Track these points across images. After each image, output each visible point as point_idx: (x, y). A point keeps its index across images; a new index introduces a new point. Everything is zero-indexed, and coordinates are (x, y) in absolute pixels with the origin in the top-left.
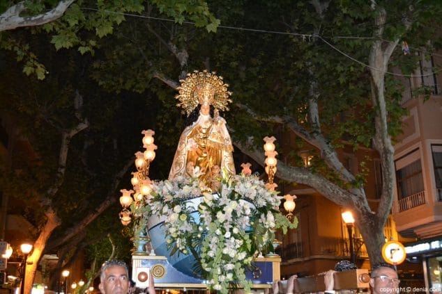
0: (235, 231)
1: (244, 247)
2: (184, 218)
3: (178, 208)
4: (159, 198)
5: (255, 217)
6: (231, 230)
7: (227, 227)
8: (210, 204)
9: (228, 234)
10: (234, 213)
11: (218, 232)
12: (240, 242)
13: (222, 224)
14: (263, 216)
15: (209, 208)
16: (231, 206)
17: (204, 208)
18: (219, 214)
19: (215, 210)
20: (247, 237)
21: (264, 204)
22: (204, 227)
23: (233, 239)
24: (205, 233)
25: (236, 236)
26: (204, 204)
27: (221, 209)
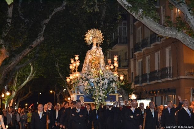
0: (103, 89)
1: (104, 94)
2: (89, 84)
3: (87, 82)
4: (82, 78)
5: (109, 84)
6: (102, 88)
7: (101, 88)
8: (96, 81)
9: (101, 90)
10: (103, 84)
11: (98, 89)
12: (104, 92)
14: (111, 84)
15: (96, 82)
16: (102, 82)
17: (95, 82)
18: (99, 84)
19: (98, 83)
20: (106, 90)
21: (112, 80)
22: (94, 87)
25: (103, 90)
27: (99, 83)
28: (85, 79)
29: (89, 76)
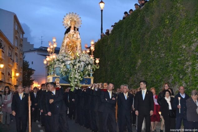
0: (79, 71)
1: (81, 75)
2: (65, 67)
3: (63, 64)
4: (58, 60)
5: (85, 66)
6: (78, 71)
7: (77, 70)
9: (77, 72)
10: (79, 66)
11: (74, 71)
12: (80, 74)
13: (75, 69)
14: (87, 66)
15: (72, 64)
16: (78, 64)
17: (71, 64)
19: (74, 65)
20: (82, 73)
21: (88, 63)
22: (70, 69)
23: (78, 73)
24: (70, 71)
25: (79, 73)
26: (71, 63)
27: (76, 65)
28: (61, 60)
29: (66, 58)
